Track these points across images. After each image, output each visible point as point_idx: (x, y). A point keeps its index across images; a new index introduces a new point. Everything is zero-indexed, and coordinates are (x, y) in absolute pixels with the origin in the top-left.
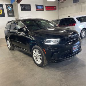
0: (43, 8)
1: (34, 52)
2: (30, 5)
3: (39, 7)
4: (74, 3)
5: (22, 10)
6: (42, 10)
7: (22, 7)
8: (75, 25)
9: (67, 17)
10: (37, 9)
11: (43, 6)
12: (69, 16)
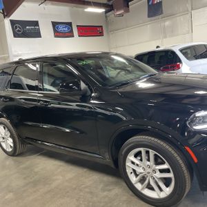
0: (72, 31)
1: (131, 157)
2: (36, 23)
3: (61, 28)
4: (152, 16)
5: (16, 35)
6: (70, 34)
7: (16, 27)
8: (178, 67)
9: (153, 48)
10: (58, 34)
11: (70, 24)
12: (158, 47)
